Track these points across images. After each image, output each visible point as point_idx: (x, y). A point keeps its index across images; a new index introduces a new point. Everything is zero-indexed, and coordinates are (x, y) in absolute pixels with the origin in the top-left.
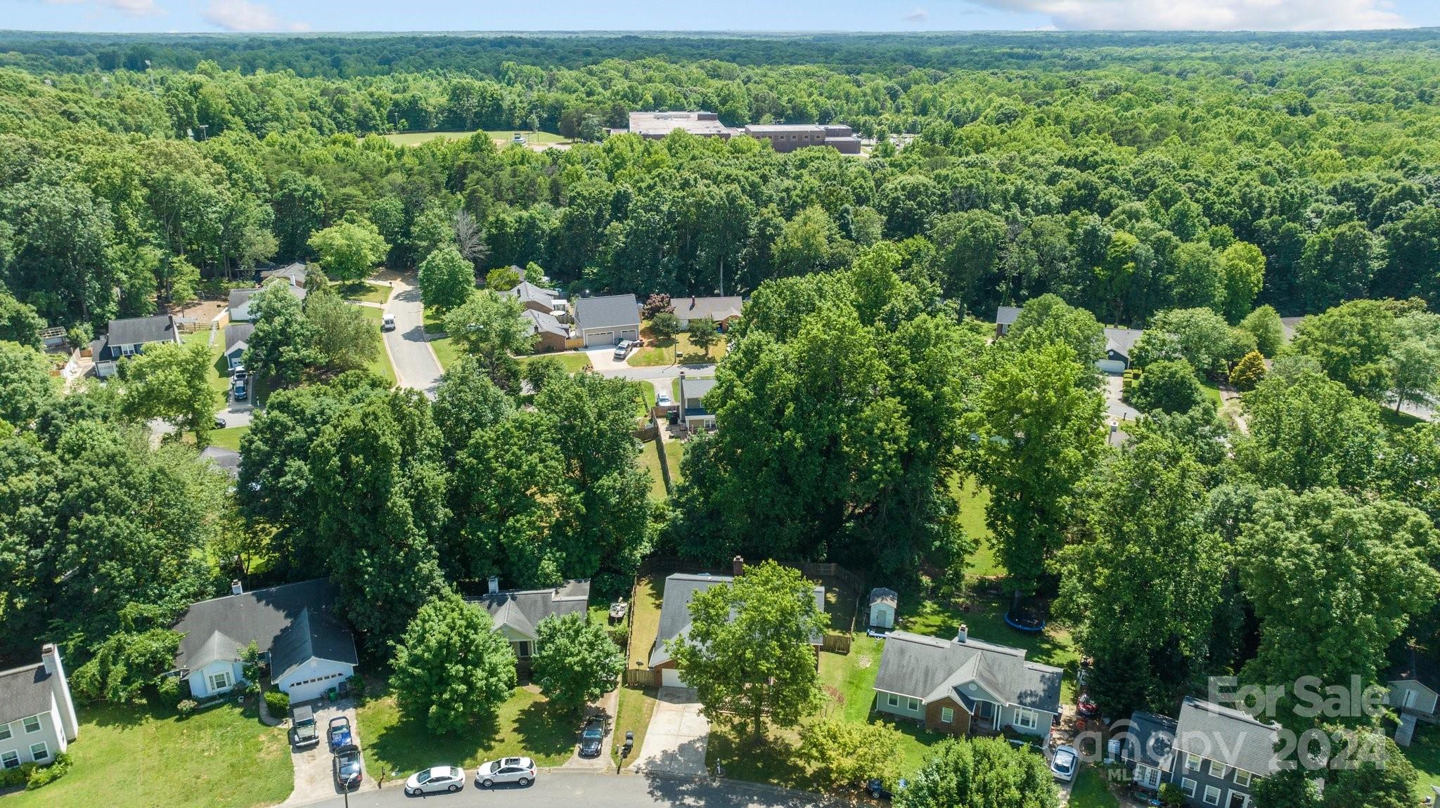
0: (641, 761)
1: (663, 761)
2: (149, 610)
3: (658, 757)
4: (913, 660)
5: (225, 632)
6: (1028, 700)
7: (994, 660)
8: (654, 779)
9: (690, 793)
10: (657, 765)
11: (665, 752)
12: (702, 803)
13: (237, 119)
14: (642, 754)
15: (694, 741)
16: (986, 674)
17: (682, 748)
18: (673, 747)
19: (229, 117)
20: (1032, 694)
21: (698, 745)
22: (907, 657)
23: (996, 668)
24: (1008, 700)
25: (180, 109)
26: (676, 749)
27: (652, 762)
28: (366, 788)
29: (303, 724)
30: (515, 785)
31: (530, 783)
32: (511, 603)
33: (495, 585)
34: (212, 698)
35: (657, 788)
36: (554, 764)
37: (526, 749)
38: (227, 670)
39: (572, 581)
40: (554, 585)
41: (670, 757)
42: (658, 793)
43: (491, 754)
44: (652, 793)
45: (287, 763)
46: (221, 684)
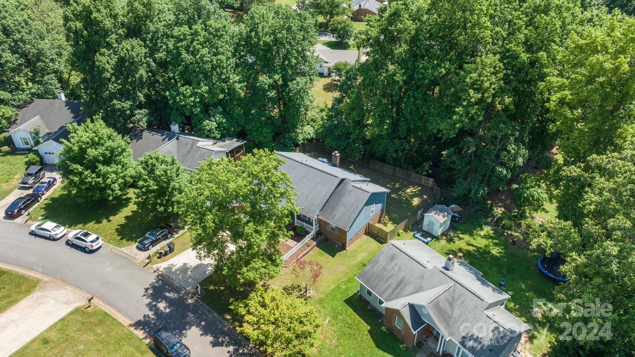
1: (177, 270)
3: (177, 266)
4: (396, 267)
5: (42, 118)
6: (471, 343)
7: (461, 295)
10: (170, 272)
16: (445, 306)
20: (476, 340)
22: (393, 264)
23: (459, 302)
24: (451, 334)
27: (169, 268)
28: (19, 220)
29: (29, 175)
30: (83, 249)
31: (92, 252)
32: (174, 141)
33: (175, 128)
34: (23, 150)
35: (153, 287)
36: (118, 245)
37: (117, 230)
38: (28, 136)
39: (235, 140)
40: (214, 138)
41: (184, 269)
42: (150, 291)
43: (97, 226)
44: (147, 290)
45: (7, 193)
46: (27, 143)
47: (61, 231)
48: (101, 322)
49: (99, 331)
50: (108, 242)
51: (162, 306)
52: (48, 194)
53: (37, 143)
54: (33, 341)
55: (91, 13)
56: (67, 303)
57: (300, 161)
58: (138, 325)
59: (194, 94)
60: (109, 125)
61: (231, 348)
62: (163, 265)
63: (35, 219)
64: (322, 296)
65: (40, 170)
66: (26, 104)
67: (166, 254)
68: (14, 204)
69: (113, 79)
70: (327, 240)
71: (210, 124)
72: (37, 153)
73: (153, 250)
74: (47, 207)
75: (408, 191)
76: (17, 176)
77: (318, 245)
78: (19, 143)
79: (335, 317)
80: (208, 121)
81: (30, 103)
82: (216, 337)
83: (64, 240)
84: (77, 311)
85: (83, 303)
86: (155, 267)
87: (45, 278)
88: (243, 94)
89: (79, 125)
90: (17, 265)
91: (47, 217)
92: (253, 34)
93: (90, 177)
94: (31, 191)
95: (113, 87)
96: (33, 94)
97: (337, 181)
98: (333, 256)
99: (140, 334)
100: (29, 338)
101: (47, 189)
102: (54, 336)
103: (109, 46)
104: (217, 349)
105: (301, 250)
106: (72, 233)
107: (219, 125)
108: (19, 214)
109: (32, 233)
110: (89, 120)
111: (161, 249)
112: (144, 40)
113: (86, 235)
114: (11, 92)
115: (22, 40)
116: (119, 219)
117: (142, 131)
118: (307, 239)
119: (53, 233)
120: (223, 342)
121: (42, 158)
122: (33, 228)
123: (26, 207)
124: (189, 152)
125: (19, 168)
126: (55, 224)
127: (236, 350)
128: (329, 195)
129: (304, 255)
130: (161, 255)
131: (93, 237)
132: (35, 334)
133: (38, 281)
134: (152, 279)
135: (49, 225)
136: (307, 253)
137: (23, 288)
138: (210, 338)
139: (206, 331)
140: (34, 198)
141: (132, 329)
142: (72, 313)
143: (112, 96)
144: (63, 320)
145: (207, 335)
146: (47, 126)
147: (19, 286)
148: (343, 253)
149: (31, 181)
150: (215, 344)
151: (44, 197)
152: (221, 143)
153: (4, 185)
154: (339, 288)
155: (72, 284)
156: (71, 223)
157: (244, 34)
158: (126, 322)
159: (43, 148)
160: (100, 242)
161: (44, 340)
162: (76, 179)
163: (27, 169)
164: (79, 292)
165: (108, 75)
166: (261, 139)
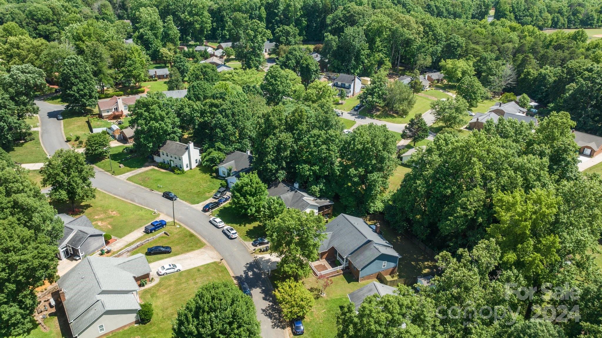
2: (222, 146)
5: (235, 162)
8: (254, 262)
13: (512, 14)
19: (508, 13)
25: (483, 7)
27: (262, 258)
28: (207, 213)
29: (219, 192)
30: (228, 236)
31: (231, 239)
32: (293, 192)
33: (296, 185)
34: (222, 177)
35: (251, 264)
36: (245, 240)
37: (247, 232)
38: (226, 171)
39: (328, 200)
40: (316, 197)
41: (268, 261)
42: (248, 265)
43: (239, 227)
44: (247, 264)
45: (207, 198)
46: (224, 174)
47: (222, 224)
48: (222, 271)
49: (220, 275)
50: (241, 237)
51: (250, 273)
52: (224, 204)
53: (229, 175)
54: (194, 268)
55: (270, 116)
56: (212, 258)
57: (353, 223)
58: (236, 278)
59: (310, 170)
60: (260, 177)
61: (271, 304)
62: (259, 256)
63: (214, 215)
64: (329, 299)
65: (225, 191)
66: (231, 152)
67: (264, 251)
68: (207, 206)
69: (272, 153)
70: (351, 273)
71: (316, 188)
72: (226, 181)
73: (259, 247)
74: (221, 211)
75: (426, 263)
76: (214, 191)
77: (344, 274)
78: (221, 173)
79: (329, 311)
80: (315, 186)
81: (232, 153)
82: (266, 296)
83: (222, 229)
84: (214, 263)
85: (219, 260)
86: (256, 255)
87: (208, 244)
88: (338, 173)
89: (246, 174)
90: (199, 234)
91: (219, 216)
92: (352, 142)
93: (243, 201)
94: (217, 201)
95: (270, 157)
96: (235, 148)
97: (365, 241)
98: (349, 283)
99: (235, 282)
100: (193, 267)
101: (224, 202)
102: (202, 269)
103: (274, 134)
104: (264, 301)
105: (332, 273)
106: (227, 227)
107: (321, 190)
108: (208, 211)
109: (210, 222)
110: (251, 172)
111: (263, 248)
112: (294, 134)
113: (232, 229)
114: (225, 145)
115: (238, 120)
116: (250, 226)
117: (279, 182)
118: (339, 268)
119: (218, 224)
120: (269, 299)
121: (228, 184)
122: (211, 219)
123: (212, 208)
124: (297, 201)
125: (216, 187)
126: (221, 220)
127: (272, 305)
128: (358, 247)
129: (332, 276)
130: (261, 251)
131: (234, 232)
132: (196, 266)
133: (205, 244)
134: (251, 260)
135: (218, 220)
136: (335, 276)
137: (198, 245)
138: (263, 295)
139: (263, 292)
140: (217, 204)
141: (233, 278)
142: (212, 263)
143: (269, 162)
144: (208, 264)
145: (263, 293)
146: (236, 168)
147: (197, 243)
148: (355, 283)
149: (219, 195)
150: (264, 299)
151: (222, 205)
152: (319, 200)
153: (207, 194)
154: (341, 299)
155: (217, 251)
156: (227, 221)
157: (348, 141)
158: (232, 274)
159: (230, 179)
160: (237, 235)
161: (198, 270)
162: (236, 200)
163: (220, 188)
164: (219, 255)
165: (269, 150)
166: (347, 203)
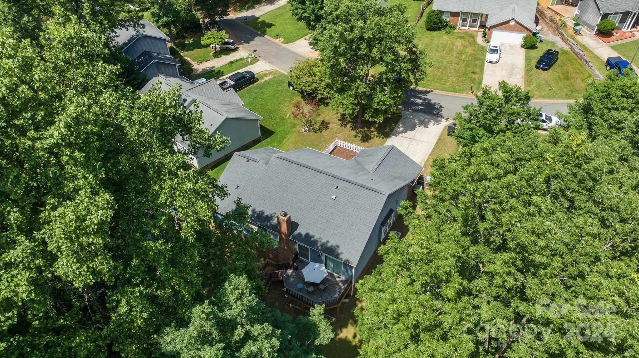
0: (444, 124)
1: (429, 121)
3: (431, 125)
8: (438, 113)
9: (418, 104)
10: (434, 120)
11: (426, 127)
12: (412, 99)
14: (443, 128)
15: (402, 132)
17: (413, 128)
18: (420, 129)
21: (401, 129)
26: (417, 127)
